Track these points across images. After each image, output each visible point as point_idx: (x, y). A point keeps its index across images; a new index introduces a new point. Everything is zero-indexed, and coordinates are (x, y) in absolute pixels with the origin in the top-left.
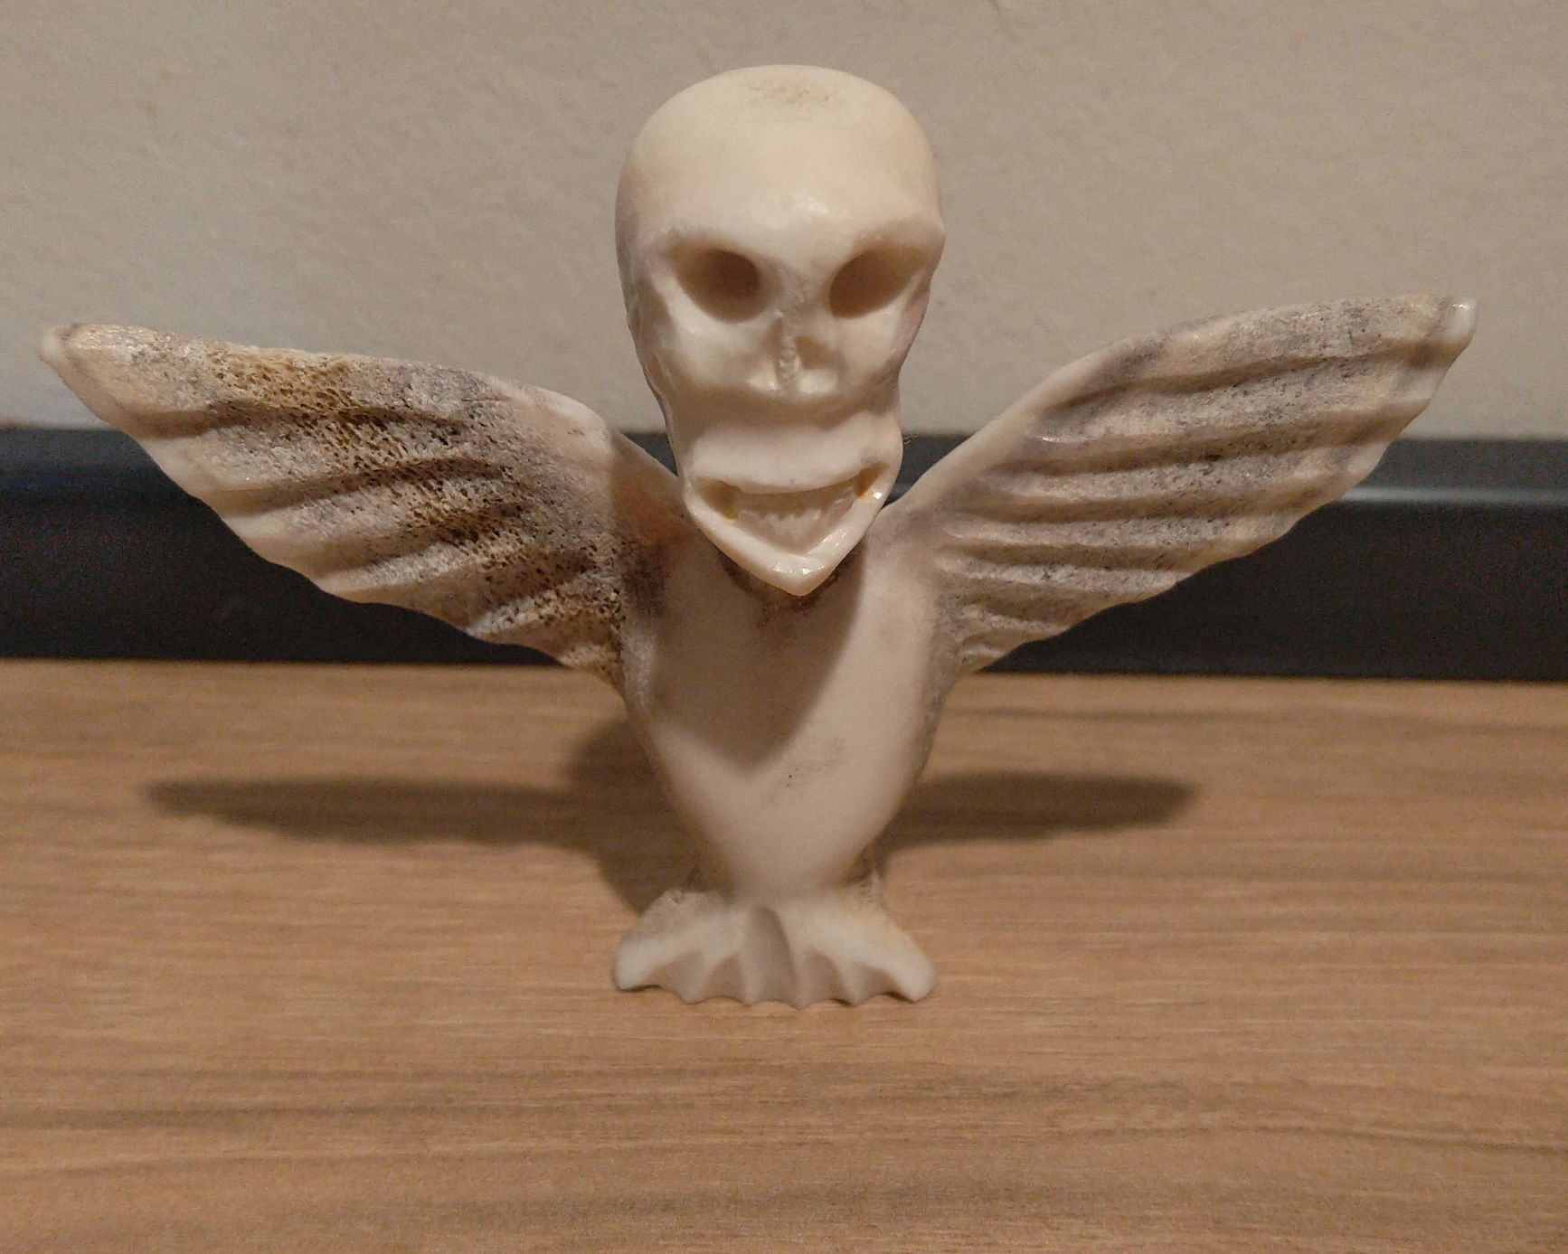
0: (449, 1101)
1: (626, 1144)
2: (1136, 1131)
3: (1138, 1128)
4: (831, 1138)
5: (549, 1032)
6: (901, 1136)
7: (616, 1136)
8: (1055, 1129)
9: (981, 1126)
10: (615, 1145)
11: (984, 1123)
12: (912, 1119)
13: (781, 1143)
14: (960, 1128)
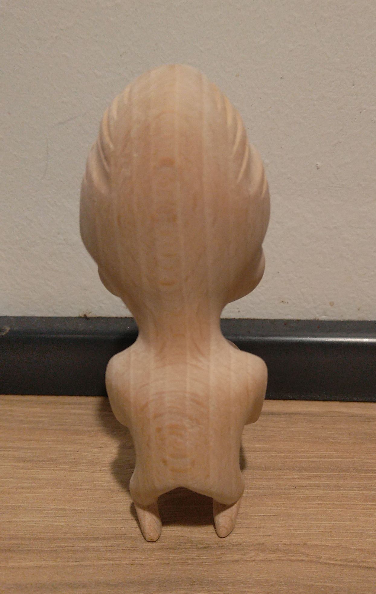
0: (19, 547)
1: (75, 564)
2: (246, 560)
3: (248, 559)
4: (143, 563)
5: (56, 524)
6: (167, 562)
7: (71, 561)
8: (219, 560)
9: (195, 558)
10: (71, 564)
11: (196, 557)
12: (172, 556)
13: (126, 564)
14: (187, 559)
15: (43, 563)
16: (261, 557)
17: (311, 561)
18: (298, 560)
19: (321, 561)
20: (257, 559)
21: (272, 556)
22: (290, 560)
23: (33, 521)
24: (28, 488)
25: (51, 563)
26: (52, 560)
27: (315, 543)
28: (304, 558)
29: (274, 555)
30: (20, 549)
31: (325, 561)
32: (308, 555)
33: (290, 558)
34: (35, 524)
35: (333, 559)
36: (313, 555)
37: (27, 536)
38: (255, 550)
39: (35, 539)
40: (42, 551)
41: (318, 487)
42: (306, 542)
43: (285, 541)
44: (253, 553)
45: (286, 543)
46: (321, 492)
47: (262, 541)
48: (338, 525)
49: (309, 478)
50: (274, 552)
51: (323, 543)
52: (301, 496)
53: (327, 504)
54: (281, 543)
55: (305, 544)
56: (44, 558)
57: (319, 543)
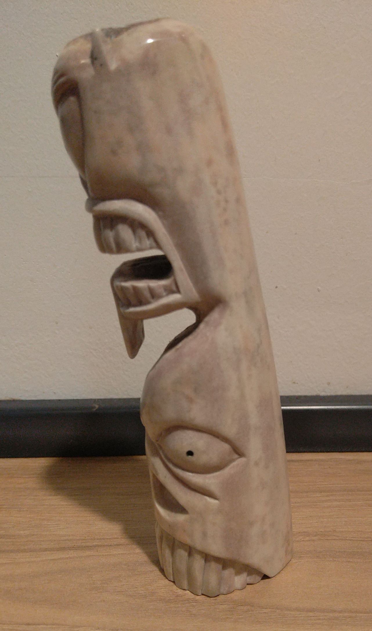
16: (307, 538)
18: (332, 539)
19: (347, 539)
20: (305, 540)
21: (314, 538)
22: (327, 539)
29: (315, 537)
31: (350, 539)
32: (338, 537)
35: (355, 538)
36: (341, 536)
38: (302, 535)
41: (336, 500)
43: (321, 530)
44: (301, 537)
45: (322, 531)
46: (338, 503)
47: (305, 530)
48: (354, 520)
49: (327, 496)
50: (315, 536)
51: (346, 530)
52: (325, 506)
53: (344, 509)
54: (318, 531)
55: (335, 531)
57: (344, 530)
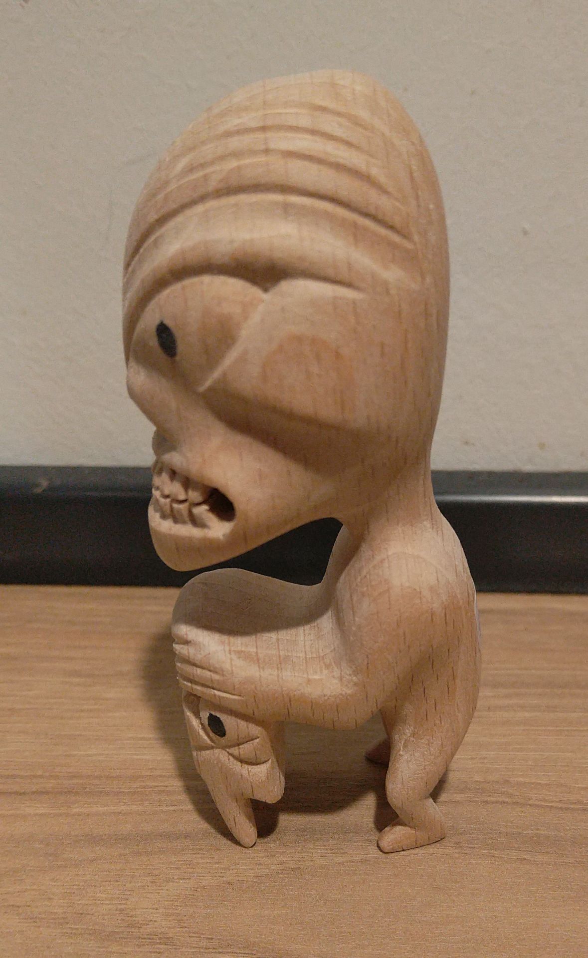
15: (124, 808)
17: (517, 803)
18: (497, 802)
19: (530, 802)
23: (103, 754)
24: (91, 711)
25: (134, 808)
26: (136, 805)
27: (522, 780)
28: (506, 800)
29: (463, 795)
30: (87, 790)
31: (537, 803)
32: (510, 796)
33: (486, 799)
34: (106, 757)
35: (545, 800)
36: (518, 796)
37: (96, 774)
39: (108, 777)
40: (120, 792)
41: (523, 707)
42: (508, 779)
43: (476, 778)
45: (479, 780)
46: (527, 715)
48: (554, 757)
49: (508, 696)
50: (461, 791)
51: (533, 780)
53: (538, 730)
54: (471, 779)
55: (507, 782)
56: (124, 801)
57: (527, 780)
